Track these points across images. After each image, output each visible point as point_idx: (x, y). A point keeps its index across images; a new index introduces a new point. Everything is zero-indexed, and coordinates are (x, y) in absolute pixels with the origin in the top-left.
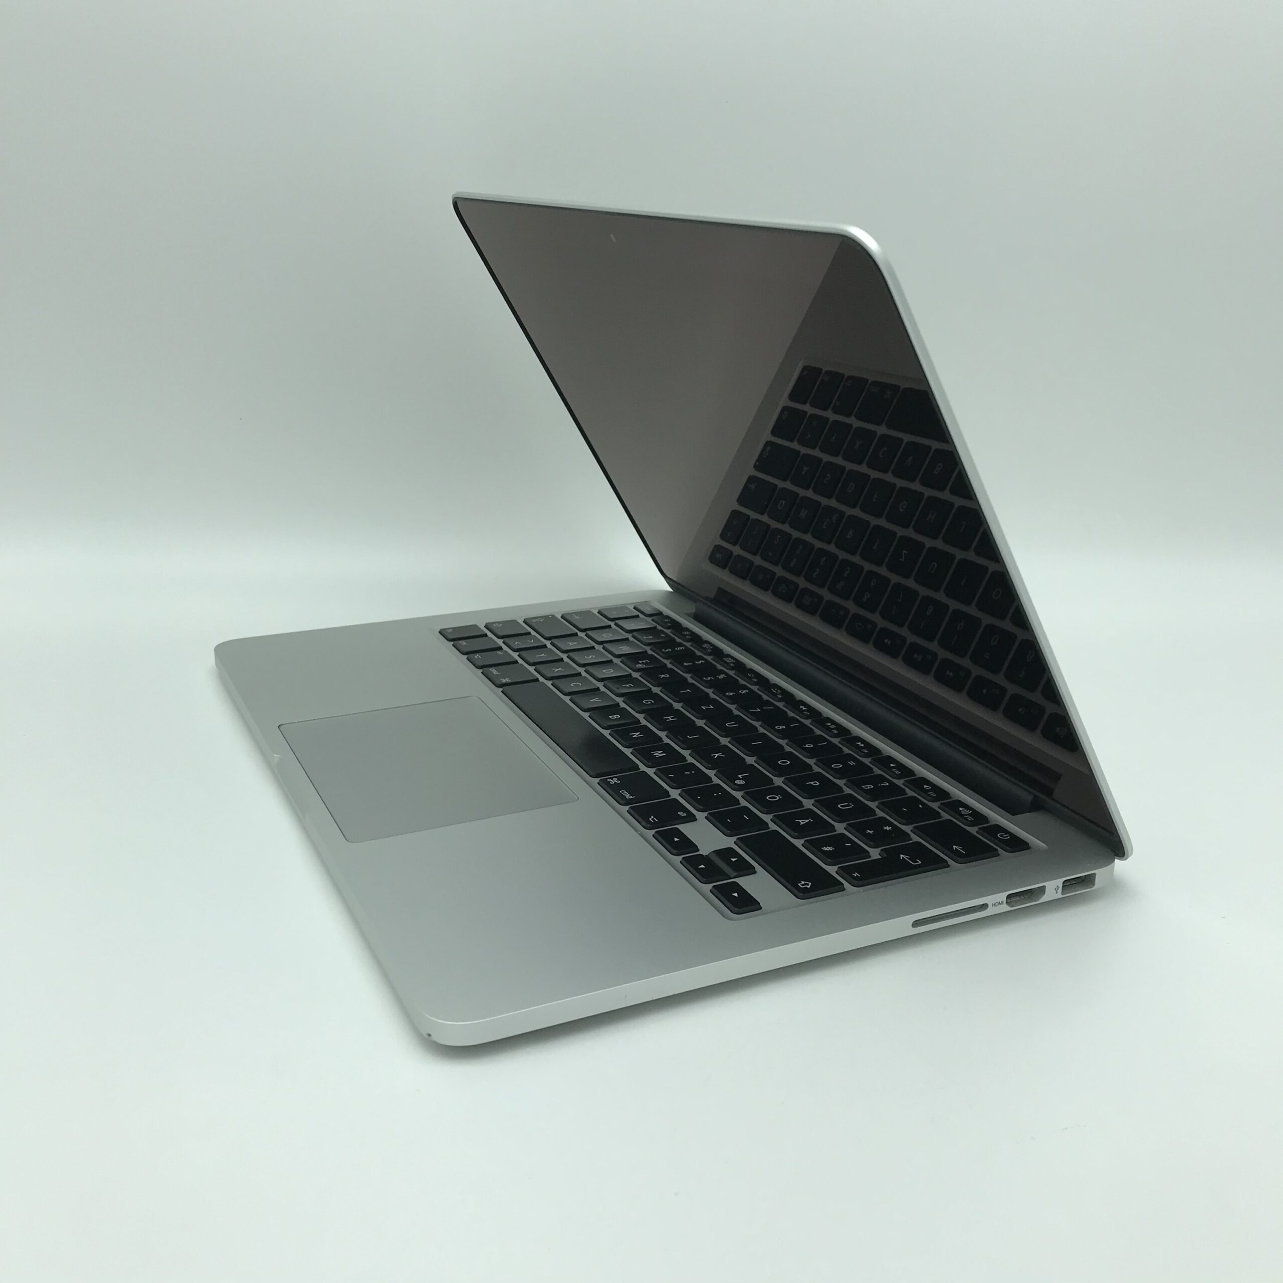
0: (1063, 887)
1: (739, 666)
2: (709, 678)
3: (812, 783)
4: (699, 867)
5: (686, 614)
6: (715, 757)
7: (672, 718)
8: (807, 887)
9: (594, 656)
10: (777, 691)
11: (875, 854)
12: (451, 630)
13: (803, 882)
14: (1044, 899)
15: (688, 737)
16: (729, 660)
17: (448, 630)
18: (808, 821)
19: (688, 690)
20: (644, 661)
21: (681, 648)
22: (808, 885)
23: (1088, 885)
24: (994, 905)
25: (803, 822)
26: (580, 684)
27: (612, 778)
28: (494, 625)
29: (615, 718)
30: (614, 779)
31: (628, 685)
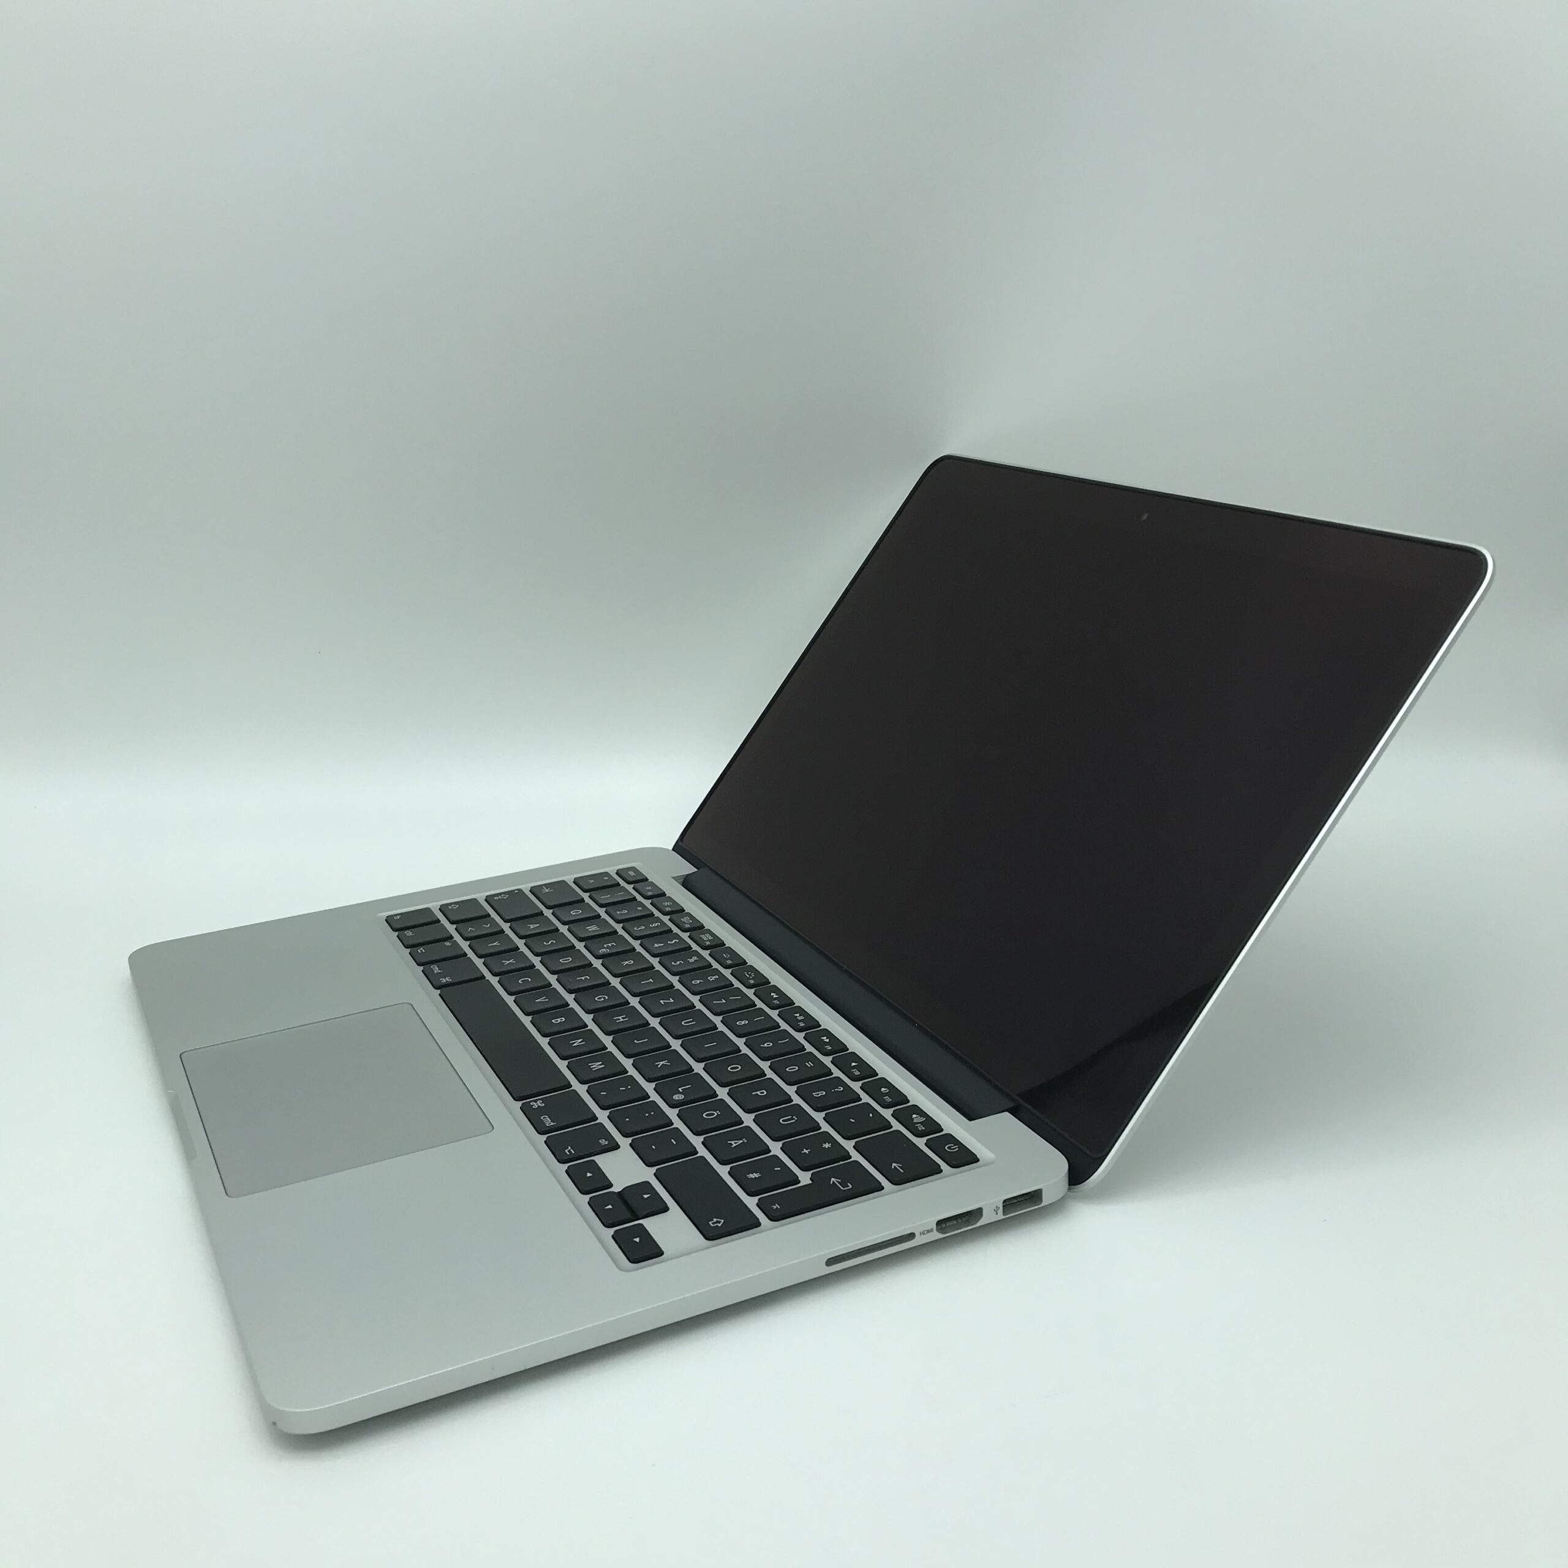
0: (1004, 1206)
1: (717, 946)
2: (678, 963)
3: (758, 1093)
4: (606, 1208)
5: (673, 878)
6: (659, 1066)
7: (623, 1018)
8: (717, 1226)
9: (554, 942)
10: (750, 975)
11: (805, 1178)
12: (398, 917)
13: (715, 1220)
14: (982, 1222)
15: (636, 1041)
16: (706, 937)
17: (395, 918)
18: (741, 1141)
19: (651, 980)
20: (610, 945)
21: (657, 924)
22: (719, 1222)
23: (1035, 1203)
24: (923, 1233)
25: (735, 1143)
26: (530, 980)
27: (536, 1101)
28: (450, 907)
29: (559, 1021)
30: (538, 1102)
31: (583, 978)
